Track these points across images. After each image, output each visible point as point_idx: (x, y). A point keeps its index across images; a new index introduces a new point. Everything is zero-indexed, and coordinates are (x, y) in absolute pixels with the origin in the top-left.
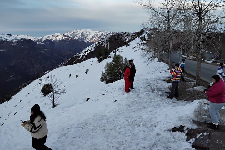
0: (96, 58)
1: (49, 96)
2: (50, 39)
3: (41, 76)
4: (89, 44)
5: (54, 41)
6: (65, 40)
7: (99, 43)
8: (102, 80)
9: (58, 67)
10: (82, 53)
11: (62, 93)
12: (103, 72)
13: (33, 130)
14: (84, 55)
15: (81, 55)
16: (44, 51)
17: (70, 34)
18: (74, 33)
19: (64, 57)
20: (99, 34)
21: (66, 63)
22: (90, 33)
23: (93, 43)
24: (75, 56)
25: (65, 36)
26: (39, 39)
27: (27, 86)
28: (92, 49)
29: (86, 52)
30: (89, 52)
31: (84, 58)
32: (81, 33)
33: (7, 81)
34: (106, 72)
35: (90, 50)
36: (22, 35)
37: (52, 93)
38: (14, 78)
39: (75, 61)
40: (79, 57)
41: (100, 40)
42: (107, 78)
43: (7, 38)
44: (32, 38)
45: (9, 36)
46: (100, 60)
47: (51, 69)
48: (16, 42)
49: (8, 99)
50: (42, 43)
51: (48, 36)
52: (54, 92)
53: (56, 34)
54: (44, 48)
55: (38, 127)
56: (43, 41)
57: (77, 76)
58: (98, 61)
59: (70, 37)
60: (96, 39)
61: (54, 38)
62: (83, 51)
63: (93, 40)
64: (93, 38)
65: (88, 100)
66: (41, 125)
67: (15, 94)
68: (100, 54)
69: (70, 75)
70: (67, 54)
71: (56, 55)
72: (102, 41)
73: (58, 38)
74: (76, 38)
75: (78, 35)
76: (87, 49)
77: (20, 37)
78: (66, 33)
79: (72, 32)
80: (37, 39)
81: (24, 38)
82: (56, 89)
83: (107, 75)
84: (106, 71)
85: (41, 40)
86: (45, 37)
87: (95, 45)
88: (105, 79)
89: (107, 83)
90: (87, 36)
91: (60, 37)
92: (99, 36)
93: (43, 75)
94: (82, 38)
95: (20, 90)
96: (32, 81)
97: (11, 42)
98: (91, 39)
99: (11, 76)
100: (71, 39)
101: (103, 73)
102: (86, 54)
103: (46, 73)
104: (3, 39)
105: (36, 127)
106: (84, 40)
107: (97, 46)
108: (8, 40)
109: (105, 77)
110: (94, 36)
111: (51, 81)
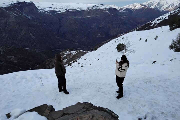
0: (168, 26)
1: (122, 53)
2: (130, 8)
3: (118, 37)
4: (164, 13)
5: (133, 9)
6: (142, 9)
7: (175, 12)
8: (171, 47)
9: (131, 31)
10: (155, 21)
11: (132, 52)
12: (174, 40)
13: (120, 69)
14: (156, 23)
15: (154, 22)
16: (123, 17)
17: (147, 4)
18: (151, 2)
19: (138, 23)
20: (177, 3)
21: (139, 29)
22: (167, 3)
23: (168, 12)
24: (147, 23)
25: (142, 5)
26: (122, 8)
27: (107, 42)
28: (166, 18)
29: (159, 20)
30: (162, 20)
31: (156, 26)
32: (158, 2)
33: (96, 37)
34: (177, 41)
35: (163, 18)
36: (110, 5)
37: (124, 51)
38: (100, 36)
39: (146, 28)
40: (152, 24)
41: (177, 9)
42: (177, 46)
43: (101, 7)
44: (117, 7)
45: (102, 6)
46: (172, 29)
47: (126, 32)
48: (105, 10)
49: (96, 49)
50: (123, 11)
51: (128, 5)
52: (126, 50)
53: (135, 4)
54: (124, 16)
55: (123, 69)
56: (124, 10)
57: (146, 41)
58: (170, 29)
59: (146, 6)
60: (172, 8)
61: (133, 7)
62: (156, 19)
63: (169, 9)
64: (169, 7)
65: (154, 62)
66: (125, 69)
67: (100, 47)
68: (174, 23)
69: (141, 39)
70: (141, 21)
71: (132, 21)
72: (178, 10)
73: (136, 7)
74: (152, 7)
75: (155, 5)
76: (160, 17)
77: (108, 6)
78: (143, 3)
79: (149, 2)
80: (120, 8)
81: (111, 7)
82: (128, 48)
83: (177, 44)
84: (177, 39)
85: (123, 9)
86: (126, 6)
87: (169, 14)
88: (175, 47)
89: (176, 51)
90: (163, 5)
91: (138, 6)
92: (176, 5)
93: (119, 36)
94: (158, 7)
95: (103, 45)
96: (111, 40)
97: (103, 10)
98: (167, 8)
99: (99, 34)
100: (148, 8)
101: (173, 42)
102: (159, 22)
103: (122, 35)
104: (98, 8)
105: (122, 68)
106: (159, 9)
107: (172, 15)
108: (101, 9)
109: (175, 45)
110: (171, 5)
111: (125, 41)
